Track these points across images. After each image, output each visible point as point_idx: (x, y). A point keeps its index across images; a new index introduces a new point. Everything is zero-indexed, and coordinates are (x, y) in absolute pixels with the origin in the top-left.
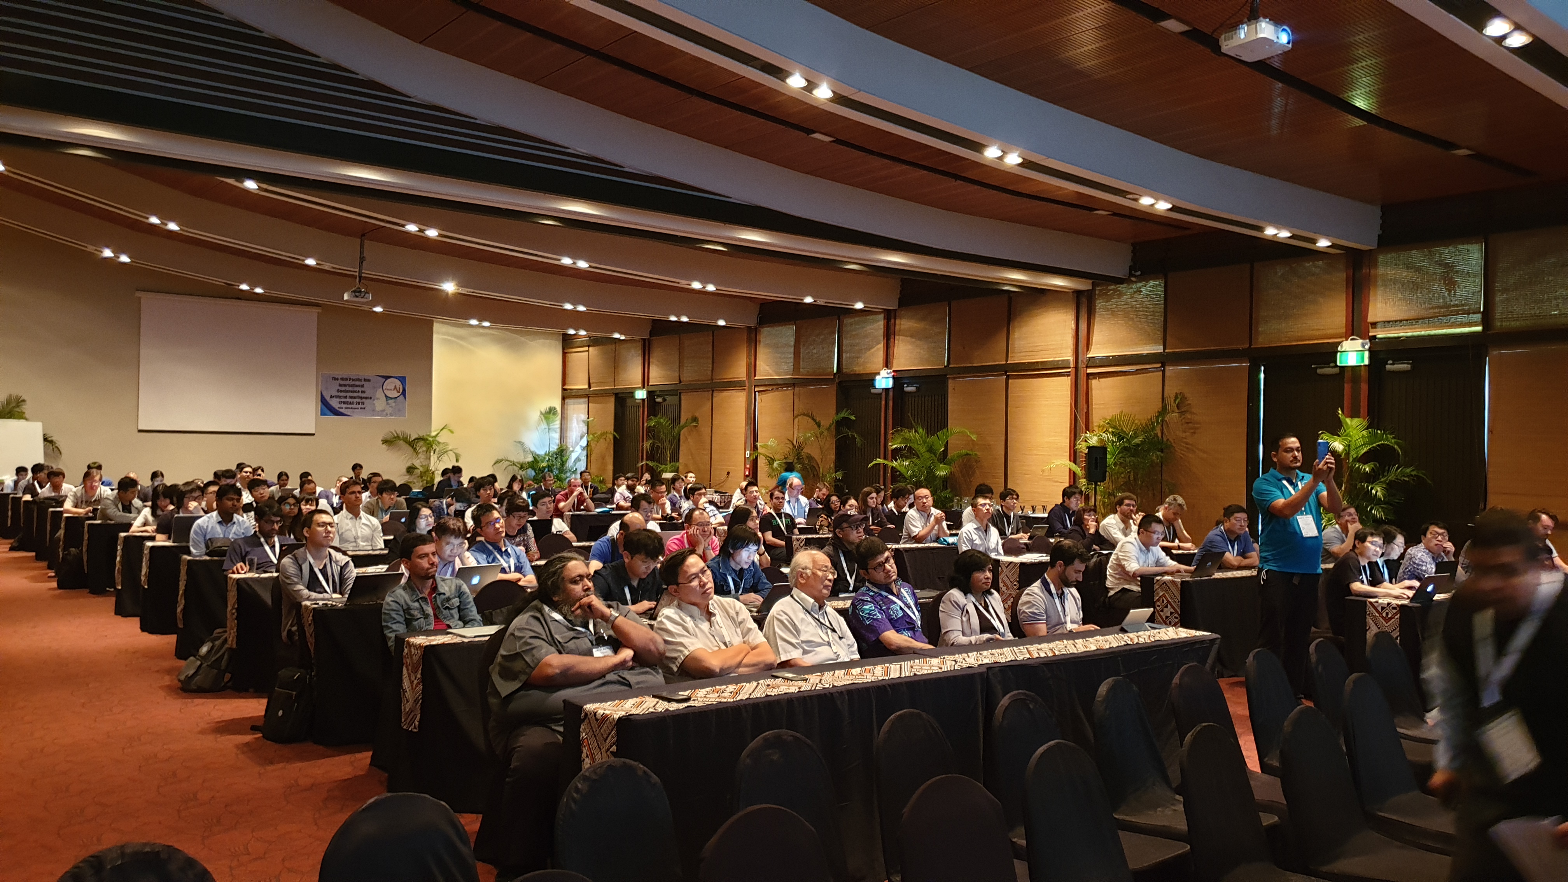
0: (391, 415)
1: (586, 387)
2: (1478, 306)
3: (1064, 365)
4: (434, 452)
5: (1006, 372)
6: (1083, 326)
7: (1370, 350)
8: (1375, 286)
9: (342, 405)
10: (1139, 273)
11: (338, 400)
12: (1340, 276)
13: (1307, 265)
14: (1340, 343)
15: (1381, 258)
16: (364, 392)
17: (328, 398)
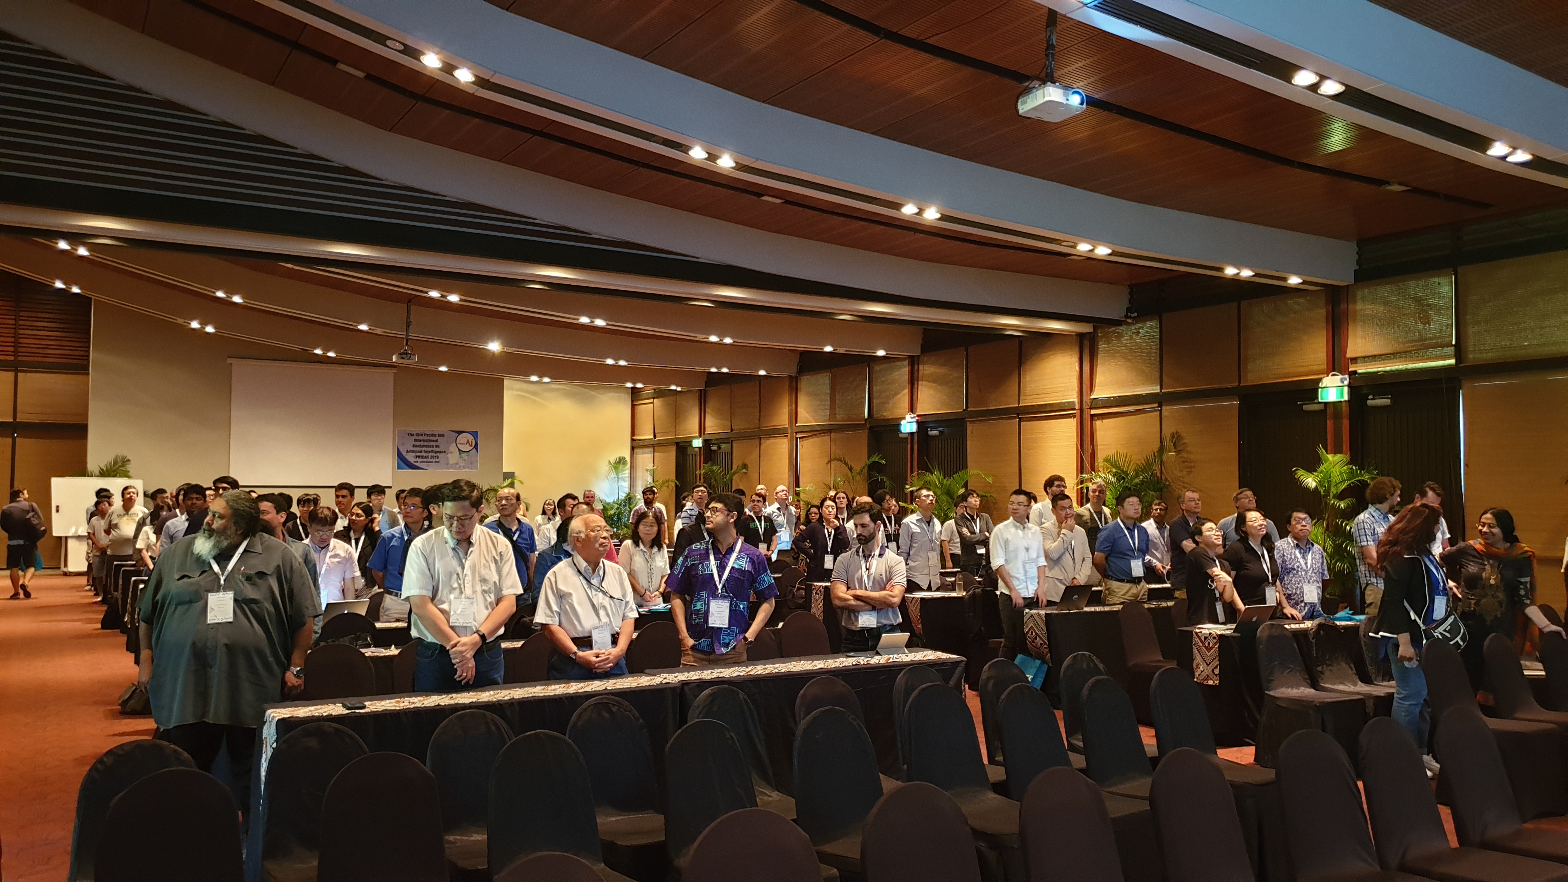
0: (464, 468)
1: (652, 437)
2: (1450, 339)
3: (1069, 406)
5: (1018, 414)
6: (1086, 368)
7: (1349, 386)
8: (1355, 321)
9: (418, 459)
10: (1136, 314)
11: (414, 454)
12: (1321, 312)
13: (1289, 302)
14: (1320, 380)
15: (1359, 293)
16: (438, 446)
17: (404, 453)
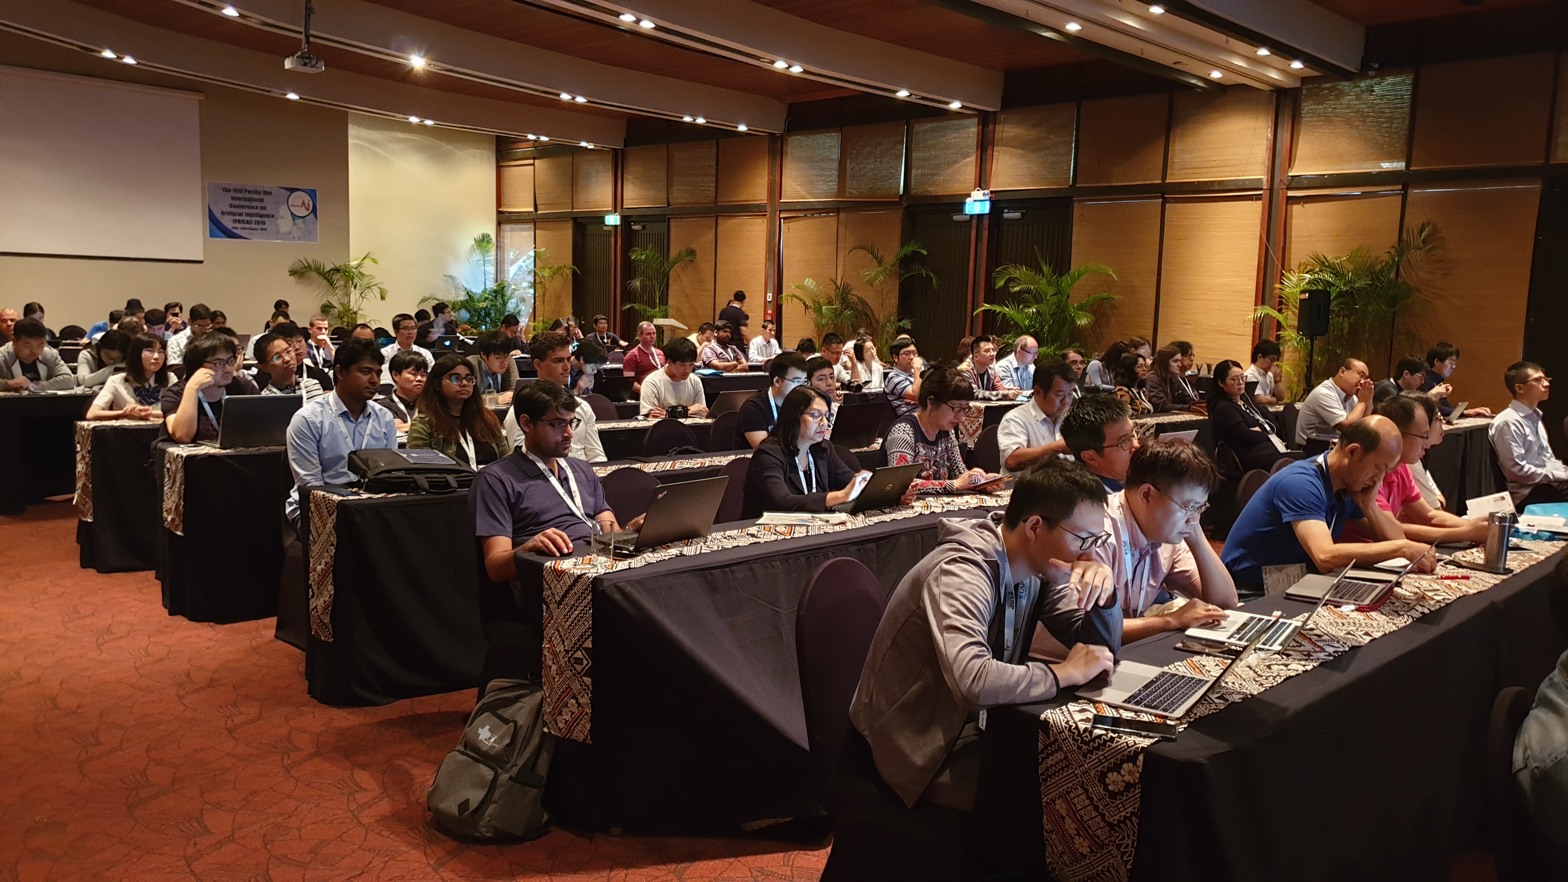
0: (299, 238)
1: (531, 209)
3: (1251, 185)
4: (355, 287)
5: (1163, 194)
6: (1284, 137)
9: (237, 225)
10: (1374, 66)
11: (232, 218)
16: (264, 208)
17: (218, 215)
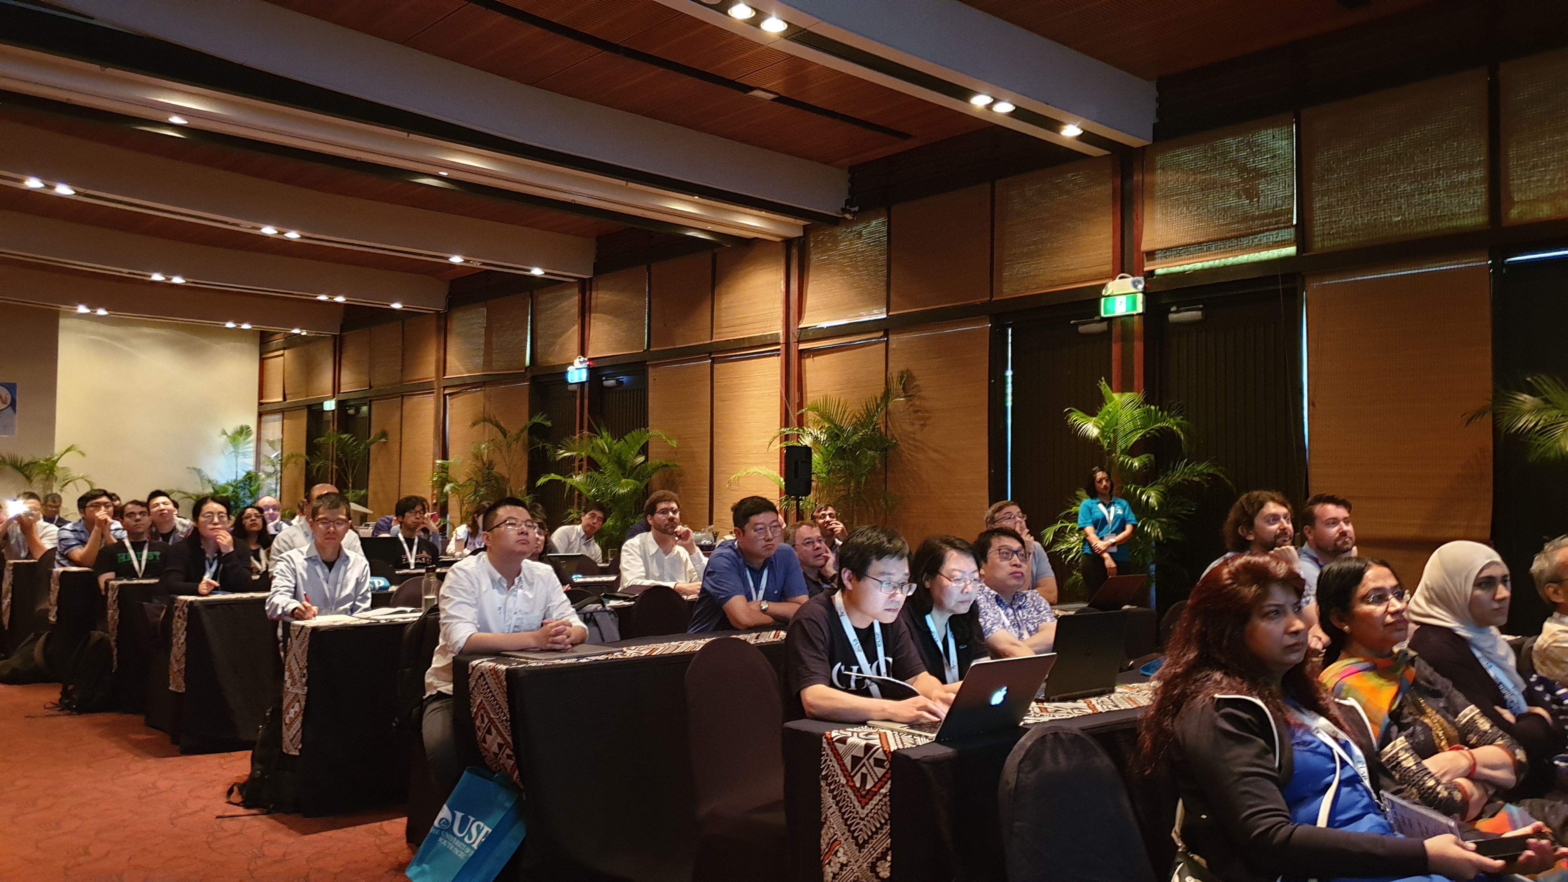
1: (281, 399)
2: (1290, 217)
3: (772, 340)
4: (56, 480)
5: (711, 354)
6: (795, 286)
7: (1144, 292)
8: (1152, 197)
10: (859, 210)
12: (1105, 189)
14: (1103, 286)
15: (1159, 160)
